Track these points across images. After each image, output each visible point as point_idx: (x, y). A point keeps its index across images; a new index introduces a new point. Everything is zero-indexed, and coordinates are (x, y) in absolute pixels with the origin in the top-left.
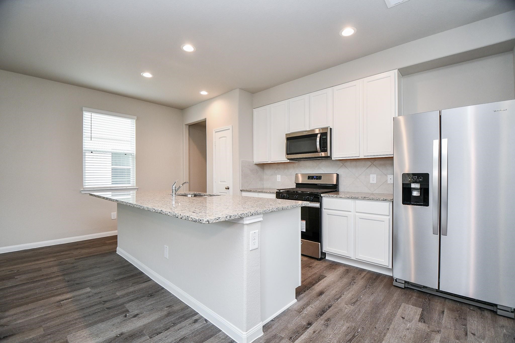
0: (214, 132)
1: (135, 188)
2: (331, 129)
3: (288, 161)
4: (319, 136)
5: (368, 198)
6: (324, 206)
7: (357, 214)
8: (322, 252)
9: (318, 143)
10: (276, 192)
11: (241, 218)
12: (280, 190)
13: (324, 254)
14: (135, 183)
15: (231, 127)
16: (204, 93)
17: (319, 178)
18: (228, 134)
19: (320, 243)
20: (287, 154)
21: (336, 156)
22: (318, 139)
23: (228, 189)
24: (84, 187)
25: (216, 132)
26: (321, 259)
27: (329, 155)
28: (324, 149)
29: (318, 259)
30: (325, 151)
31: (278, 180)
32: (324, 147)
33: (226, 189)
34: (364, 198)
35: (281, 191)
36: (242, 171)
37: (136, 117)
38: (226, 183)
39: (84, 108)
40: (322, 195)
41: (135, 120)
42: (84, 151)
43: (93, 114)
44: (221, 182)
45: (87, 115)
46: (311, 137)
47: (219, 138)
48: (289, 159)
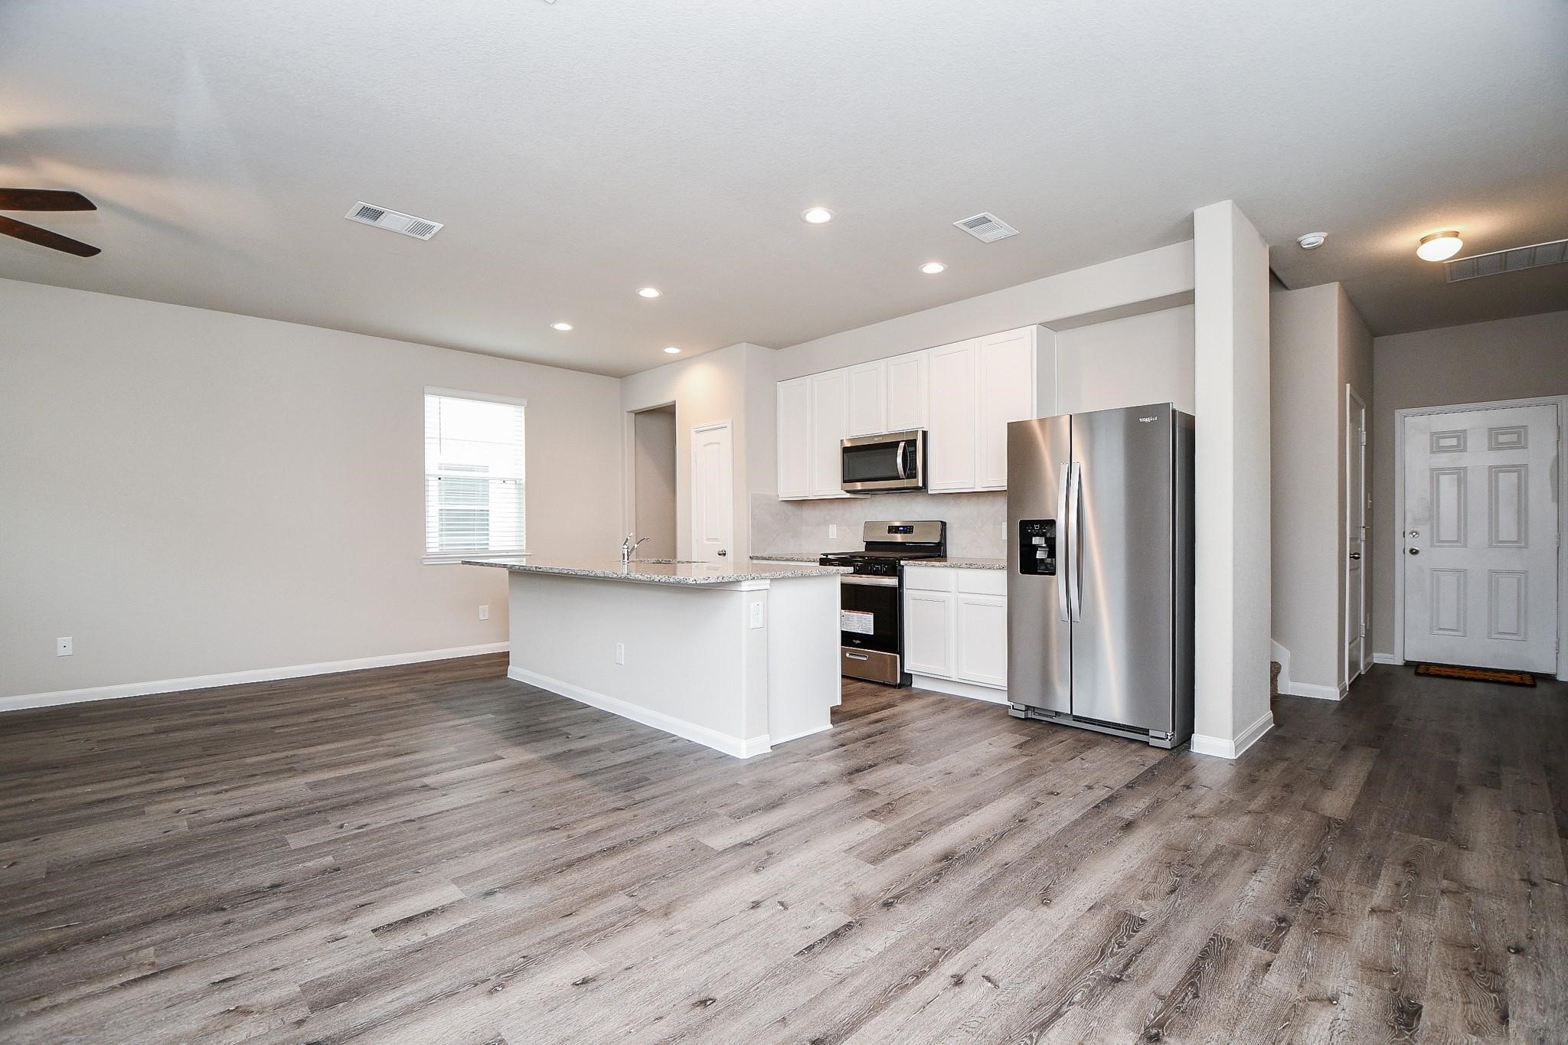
0: (693, 432)
1: (524, 553)
2: (925, 434)
3: (848, 495)
4: (902, 445)
5: (976, 566)
6: (907, 583)
7: (961, 595)
8: (902, 673)
9: (899, 460)
10: (821, 559)
11: (738, 581)
12: (827, 555)
13: (907, 678)
14: (524, 543)
15: (730, 422)
16: (672, 350)
17: (907, 529)
18: (724, 437)
19: (898, 656)
20: (845, 482)
21: (934, 486)
22: (900, 451)
23: (725, 554)
24: (430, 550)
25: (697, 432)
26: (900, 686)
27: (920, 485)
28: (911, 473)
29: (894, 686)
30: (912, 475)
31: (831, 537)
32: (910, 471)
33: (720, 555)
34: (970, 566)
35: (829, 557)
36: (753, 518)
37: (525, 402)
38: (720, 543)
39: (426, 389)
40: (902, 563)
41: (523, 408)
42: (426, 478)
43: (444, 400)
44: (708, 539)
45: (433, 404)
46: (887, 447)
47: (705, 445)
48: (848, 492)
